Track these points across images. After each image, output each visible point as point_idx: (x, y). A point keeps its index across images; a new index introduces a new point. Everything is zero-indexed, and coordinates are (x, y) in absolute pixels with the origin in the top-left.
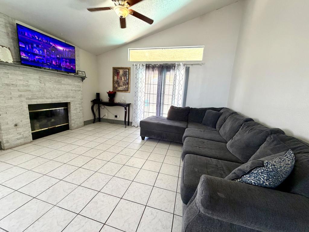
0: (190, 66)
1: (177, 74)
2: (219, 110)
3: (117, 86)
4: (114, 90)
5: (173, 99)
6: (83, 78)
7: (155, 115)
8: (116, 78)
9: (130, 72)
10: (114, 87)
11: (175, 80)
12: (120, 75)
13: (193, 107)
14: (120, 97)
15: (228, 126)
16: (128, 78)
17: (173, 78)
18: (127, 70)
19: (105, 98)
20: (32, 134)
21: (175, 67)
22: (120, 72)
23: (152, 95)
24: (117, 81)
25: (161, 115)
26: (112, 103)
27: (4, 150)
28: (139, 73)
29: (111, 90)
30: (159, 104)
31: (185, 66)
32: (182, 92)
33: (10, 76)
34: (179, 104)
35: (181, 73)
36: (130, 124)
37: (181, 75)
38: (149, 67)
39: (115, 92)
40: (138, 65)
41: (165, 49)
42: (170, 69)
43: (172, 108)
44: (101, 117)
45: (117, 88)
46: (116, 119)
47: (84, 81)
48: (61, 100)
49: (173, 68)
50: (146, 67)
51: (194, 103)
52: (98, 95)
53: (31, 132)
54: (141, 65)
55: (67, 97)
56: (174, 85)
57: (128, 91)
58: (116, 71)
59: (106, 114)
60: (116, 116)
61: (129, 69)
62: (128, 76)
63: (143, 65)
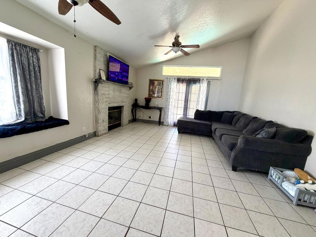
0: (211, 81)
1: (202, 86)
2: (233, 112)
3: (152, 93)
4: (150, 96)
5: (198, 104)
6: (131, 88)
7: (182, 116)
8: (152, 87)
9: (163, 83)
10: (149, 94)
11: (199, 91)
12: (155, 85)
13: (213, 110)
14: (155, 102)
15: (242, 122)
16: (161, 88)
17: (198, 89)
18: (162, 82)
19: (142, 102)
20: (109, 127)
21: (200, 81)
22: (155, 83)
23: (181, 101)
24: (152, 90)
25: (187, 117)
26: (147, 106)
27: (98, 136)
28: (172, 84)
29: (147, 97)
30: (186, 108)
31: (208, 80)
32: (204, 100)
33: (104, 89)
34: (202, 108)
35: (204, 85)
36: (161, 123)
37: (204, 87)
38: (180, 80)
39: (150, 99)
40: (171, 78)
41: (192, 67)
42: (196, 82)
43: (197, 111)
44: (137, 118)
45: (152, 95)
46: (150, 119)
47: (131, 90)
48: (120, 104)
49: (198, 81)
50: (177, 80)
51: (214, 107)
52: (136, 100)
53: (108, 125)
54: (173, 79)
55: (123, 102)
56: (199, 94)
57: (161, 97)
58: (152, 82)
59: (141, 115)
60: (150, 117)
61: (162, 81)
62: (161, 86)
63: (175, 79)
